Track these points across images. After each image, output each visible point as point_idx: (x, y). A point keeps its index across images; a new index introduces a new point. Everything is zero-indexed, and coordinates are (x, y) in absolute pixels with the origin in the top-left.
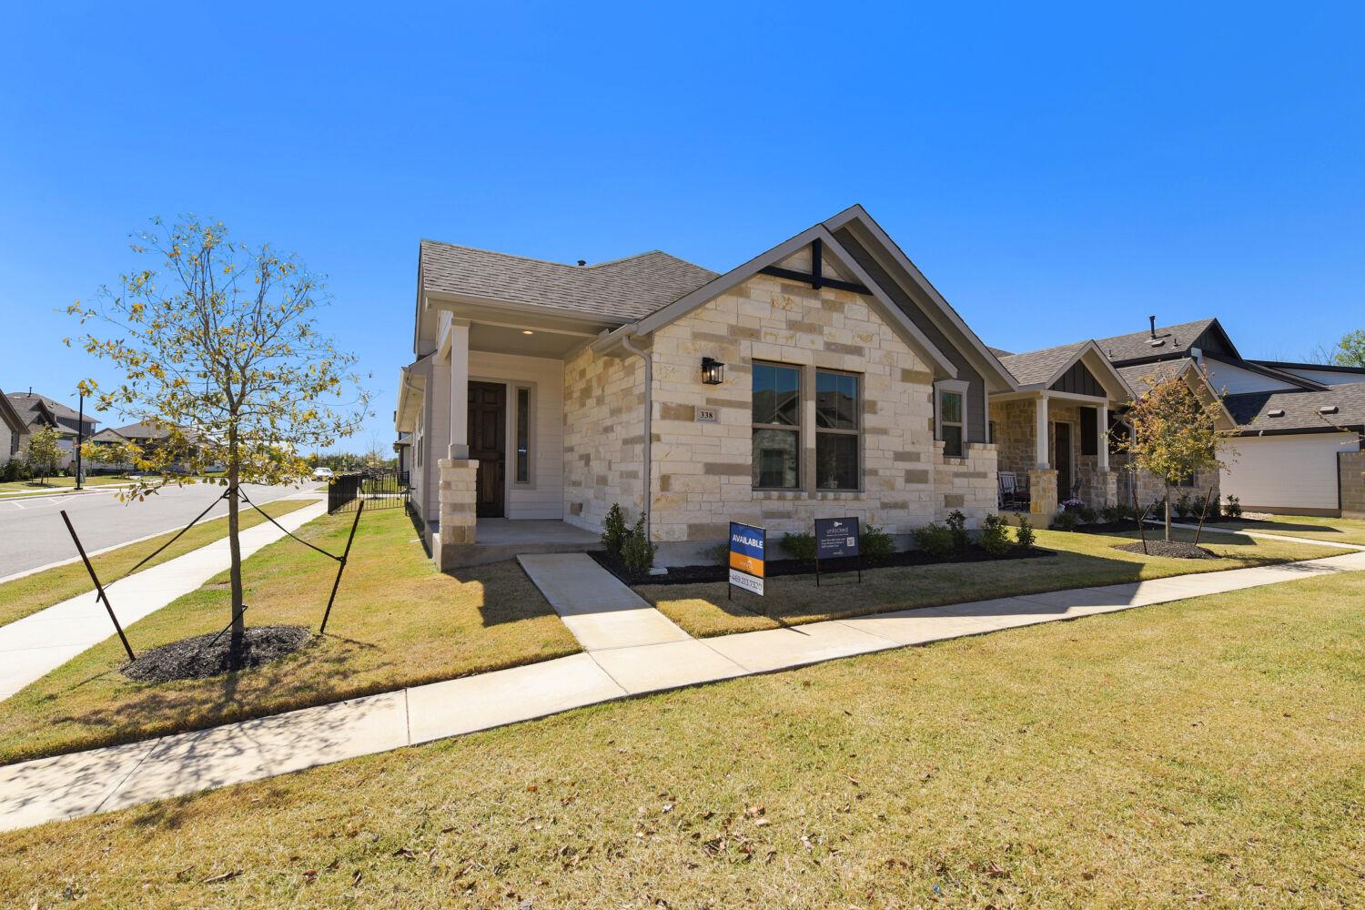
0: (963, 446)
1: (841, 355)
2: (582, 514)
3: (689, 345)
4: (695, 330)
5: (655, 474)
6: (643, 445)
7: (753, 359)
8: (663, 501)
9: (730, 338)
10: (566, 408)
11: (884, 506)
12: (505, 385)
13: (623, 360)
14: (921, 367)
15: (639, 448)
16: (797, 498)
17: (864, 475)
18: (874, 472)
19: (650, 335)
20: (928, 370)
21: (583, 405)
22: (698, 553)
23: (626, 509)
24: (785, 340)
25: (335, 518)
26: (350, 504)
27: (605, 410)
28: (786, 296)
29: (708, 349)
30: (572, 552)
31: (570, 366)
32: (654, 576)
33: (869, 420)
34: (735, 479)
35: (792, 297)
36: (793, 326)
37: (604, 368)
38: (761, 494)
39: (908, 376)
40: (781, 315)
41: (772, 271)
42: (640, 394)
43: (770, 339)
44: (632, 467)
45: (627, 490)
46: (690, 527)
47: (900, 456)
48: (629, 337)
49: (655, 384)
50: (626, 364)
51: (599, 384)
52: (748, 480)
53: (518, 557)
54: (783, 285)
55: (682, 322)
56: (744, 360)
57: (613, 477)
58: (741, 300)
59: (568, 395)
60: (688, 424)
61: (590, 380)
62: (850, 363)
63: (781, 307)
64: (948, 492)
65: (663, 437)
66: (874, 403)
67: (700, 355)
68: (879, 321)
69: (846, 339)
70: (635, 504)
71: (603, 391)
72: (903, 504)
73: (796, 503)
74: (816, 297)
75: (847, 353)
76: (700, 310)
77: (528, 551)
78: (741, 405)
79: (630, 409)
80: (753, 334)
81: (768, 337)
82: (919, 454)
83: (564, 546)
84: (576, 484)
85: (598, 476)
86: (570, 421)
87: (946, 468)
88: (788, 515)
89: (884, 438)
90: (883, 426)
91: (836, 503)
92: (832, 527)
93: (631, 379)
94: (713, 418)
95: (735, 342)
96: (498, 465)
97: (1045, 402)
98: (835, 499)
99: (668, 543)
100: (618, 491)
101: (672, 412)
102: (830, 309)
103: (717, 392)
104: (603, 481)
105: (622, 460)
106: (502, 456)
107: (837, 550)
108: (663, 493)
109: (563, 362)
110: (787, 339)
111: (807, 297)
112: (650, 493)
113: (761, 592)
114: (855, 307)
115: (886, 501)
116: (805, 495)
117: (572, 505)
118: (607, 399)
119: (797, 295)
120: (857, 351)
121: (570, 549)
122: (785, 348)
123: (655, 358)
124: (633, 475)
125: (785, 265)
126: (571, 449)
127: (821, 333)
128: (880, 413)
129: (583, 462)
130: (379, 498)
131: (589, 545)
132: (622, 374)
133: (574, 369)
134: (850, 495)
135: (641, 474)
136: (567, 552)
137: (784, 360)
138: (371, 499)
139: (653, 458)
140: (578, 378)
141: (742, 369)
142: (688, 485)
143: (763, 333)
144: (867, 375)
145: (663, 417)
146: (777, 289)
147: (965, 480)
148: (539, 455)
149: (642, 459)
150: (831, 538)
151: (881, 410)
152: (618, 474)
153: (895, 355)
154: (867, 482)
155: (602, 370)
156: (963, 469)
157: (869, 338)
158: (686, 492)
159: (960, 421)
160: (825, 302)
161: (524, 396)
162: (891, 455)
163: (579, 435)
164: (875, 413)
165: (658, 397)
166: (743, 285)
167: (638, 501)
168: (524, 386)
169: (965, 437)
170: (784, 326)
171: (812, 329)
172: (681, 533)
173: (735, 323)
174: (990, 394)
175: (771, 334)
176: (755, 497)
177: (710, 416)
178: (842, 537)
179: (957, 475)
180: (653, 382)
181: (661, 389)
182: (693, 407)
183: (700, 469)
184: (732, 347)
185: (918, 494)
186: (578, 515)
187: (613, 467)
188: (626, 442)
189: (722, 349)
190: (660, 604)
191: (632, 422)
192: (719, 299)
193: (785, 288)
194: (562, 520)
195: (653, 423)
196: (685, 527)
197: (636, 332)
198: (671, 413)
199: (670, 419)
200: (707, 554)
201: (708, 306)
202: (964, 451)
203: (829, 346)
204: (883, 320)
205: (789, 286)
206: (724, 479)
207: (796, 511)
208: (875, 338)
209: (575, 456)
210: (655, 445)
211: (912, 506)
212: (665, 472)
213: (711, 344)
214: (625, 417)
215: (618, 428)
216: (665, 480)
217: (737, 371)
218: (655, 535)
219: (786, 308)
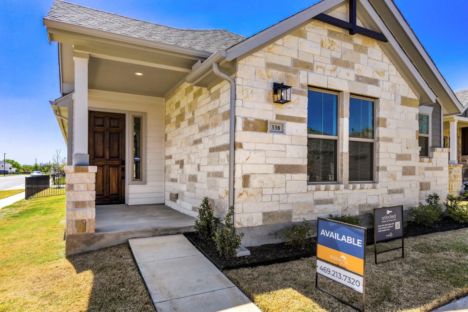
0: (429, 149)
1: (366, 85)
2: (178, 201)
3: (264, 72)
4: (268, 61)
5: (239, 175)
6: (228, 152)
7: (309, 86)
8: (245, 195)
9: (294, 68)
10: (166, 129)
11: (391, 192)
12: (125, 114)
13: (209, 89)
14: (412, 95)
15: (224, 155)
16: (337, 189)
17: (378, 170)
18: (385, 169)
19: (234, 62)
20: (416, 98)
21: (178, 126)
22: (270, 234)
23: (213, 201)
24: (330, 72)
25: (28, 202)
26: (43, 192)
27: (195, 128)
28: (331, 39)
29: (278, 76)
30: (172, 234)
31: (169, 101)
32: (240, 258)
33: (381, 132)
34: (296, 176)
35: (335, 40)
36: (335, 62)
37: (194, 98)
38: (313, 187)
39: (405, 101)
40: (327, 53)
41: (323, 18)
42: (225, 112)
43: (320, 71)
44: (218, 169)
45: (213, 187)
46: (264, 214)
47: (400, 157)
48: (218, 64)
49: (238, 103)
50: (212, 92)
51: (190, 111)
52: (304, 177)
53: (130, 241)
54: (329, 31)
55: (259, 54)
56: (302, 86)
57: (202, 176)
58: (301, 40)
59: (167, 121)
60: (263, 134)
61: (184, 108)
62: (371, 91)
63: (327, 47)
64: (422, 181)
65: (244, 145)
66: (385, 120)
67: (272, 81)
68: (389, 62)
69: (368, 73)
70: (220, 197)
71: (193, 114)
72: (401, 190)
73: (337, 192)
74: (350, 41)
75: (369, 84)
76: (271, 46)
77: (137, 236)
78: (300, 120)
79: (215, 125)
80: (309, 67)
81: (319, 69)
82: (410, 155)
83: (166, 230)
84: (174, 180)
85: (189, 175)
86: (169, 138)
87: (422, 164)
88: (330, 202)
89: (390, 144)
90: (389, 136)
91: (361, 191)
92: (385, 214)
93: (217, 102)
94: (281, 130)
95: (296, 72)
96: (120, 169)
97: (456, 123)
98: (361, 188)
99: (248, 228)
100: (205, 186)
101: (252, 125)
102: (359, 51)
103: (285, 110)
104: (193, 178)
105: (209, 164)
106: (123, 163)
107: (388, 233)
108: (245, 189)
109: (164, 99)
110: (331, 71)
111: (344, 41)
112: (234, 189)
113: (360, 289)
114: (374, 50)
115: (391, 189)
116: (342, 186)
117: (171, 194)
118: (196, 120)
119: (339, 39)
120: (375, 82)
121: (171, 232)
122: (330, 78)
123: (239, 81)
124: (219, 175)
125: (332, 14)
126: (170, 157)
127: (353, 68)
128: (388, 127)
129: (178, 166)
130: (61, 188)
131: (185, 228)
132: (209, 100)
133: (172, 103)
134: (371, 185)
135: (226, 174)
136: (168, 234)
137: (329, 87)
138: (56, 188)
139: (236, 161)
140: (174, 109)
141: (300, 93)
142: (263, 182)
143: (315, 66)
144: (381, 100)
145: (246, 128)
146: (326, 33)
147: (431, 172)
148: (148, 161)
149: (227, 162)
150: (384, 223)
151: (389, 125)
152: (205, 174)
153: (398, 86)
154: (381, 176)
155: (192, 99)
156: (430, 165)
157: (382, 73)
158: (261, 187)
159: (428, 133)
160: (355, 45)
161: (138, 122)
162: (394, 156)
163: (175, 147)
164: (385, 127)
165: (241, 113)
166: (302, 29)
167: (223, 195)
168: (138, 115)
169: (430, 144)
170: (329, 61)
171: (347, 65)
172: (258, 220)
173: (296, 57)
174: (444, 116)
175: (321, 67)
176: (309, 190)
177: (279, 129)
178: (391, 222)
179: (428, 169)
180: (237, 101)
181: (243, 106)
182: (266, 122)
183: (271, 169)
184: (294, 76)
185: (409, 182)
186: (175, 201)
187: (201, 168)
188: (212, 150)
189: (287, 77)
190: (258, 297)
191: (217, 134)
192: (286, 38)
193: (330, 33)
194: (164, 204)
195: (237, 134)
196: (261, 215)
197: (225, 58)
198: (250, 126)
199: (250, 130)
200: (276, 234)
201: (277, 42)
202: (430, 154)
203: (359, 78)
204: (391, 61)
205: (333, 31)
206: (288, 176)
207: (336, 199)
208: (386, 74)
209: (173, 161)
210: (238, 152)
211: (406, 191)
212: (246, 172)
213: (280, 73)
214: (211, 131)
215: (205, 140)
216: (246, 179)
217: (297, 94)
218: (238, 223)
219: (331, 48)
